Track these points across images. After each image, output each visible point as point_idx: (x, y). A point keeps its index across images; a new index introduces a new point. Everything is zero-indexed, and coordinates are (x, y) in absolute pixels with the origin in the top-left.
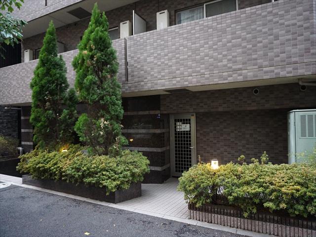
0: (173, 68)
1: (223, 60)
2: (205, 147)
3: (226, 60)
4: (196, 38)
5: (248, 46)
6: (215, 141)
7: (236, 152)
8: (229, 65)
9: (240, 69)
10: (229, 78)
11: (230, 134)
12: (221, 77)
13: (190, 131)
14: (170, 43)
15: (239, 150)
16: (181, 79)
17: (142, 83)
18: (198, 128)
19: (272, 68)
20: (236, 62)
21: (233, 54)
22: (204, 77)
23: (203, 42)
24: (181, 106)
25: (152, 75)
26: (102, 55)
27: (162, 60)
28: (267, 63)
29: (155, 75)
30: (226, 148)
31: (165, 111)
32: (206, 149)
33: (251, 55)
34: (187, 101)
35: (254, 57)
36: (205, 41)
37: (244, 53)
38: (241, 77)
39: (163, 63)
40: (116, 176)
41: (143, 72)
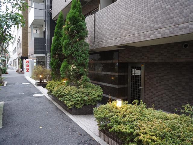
0: (117, 31)
1: (148, 22)
2: (150, 88)
3: (150, 21)
4: (131, 7)
5: (167, 7)
6: (157, 85)
7: (172, 95)
8: (152, 25)
9: (160, 28)
10: (151, 36)
11: (169, 80)
12: (145, 36)
13: (140, 76)
14: (116, 13)
15: (176, 94)
16: (121, 39)
17: (101, 43)
18: (146, 74)
19: (187, 24)
20: (157, 22)
21: (155, 15)
22: (134, 36)
23: (135, 9)
24: (130, 57)
25: (106, 37)
26: (74, 27)
27: (112, 26)
28: (182, 20)
29: (108, 37)
30: (165, 91)
31: (121, 60)
32: (150, 90)
33: (169, 14)
34: (134, 54)
35: (171, 15)
36: (136, 8)
37: (163, 13)
38: (160, 35)
39: (112, 28)
40: (73, 99)
41: (102, 35)
